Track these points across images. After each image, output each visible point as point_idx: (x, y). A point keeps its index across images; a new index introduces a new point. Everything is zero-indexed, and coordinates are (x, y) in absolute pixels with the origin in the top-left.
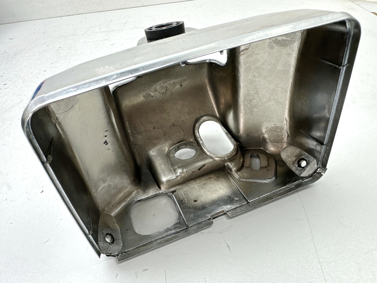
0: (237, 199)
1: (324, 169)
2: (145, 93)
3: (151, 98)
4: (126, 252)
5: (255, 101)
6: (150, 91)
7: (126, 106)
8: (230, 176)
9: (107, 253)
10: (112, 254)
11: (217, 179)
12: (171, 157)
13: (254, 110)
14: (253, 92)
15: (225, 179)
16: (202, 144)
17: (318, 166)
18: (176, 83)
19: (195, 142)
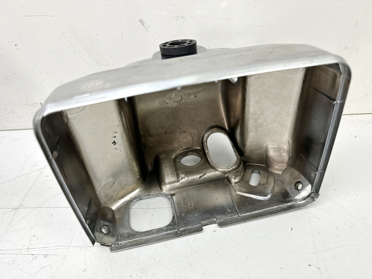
0: (229, 211)
1: (317, 195)
2: (160, 100)
3: (166, 105)
4: (118, 244)
5: (260, 121)
6: (165, 98)
7: (141, 110)
8: (228, 188)
9: (101, 242)
10: (106, 244)
11: (215, 188)
12: (177, 162)
13: (259, 129)
14: (259, 112)
15: (223, 190)
16: (208, 154)
17: (313, 191)
18: (191, 94)
19: (202, 151)
